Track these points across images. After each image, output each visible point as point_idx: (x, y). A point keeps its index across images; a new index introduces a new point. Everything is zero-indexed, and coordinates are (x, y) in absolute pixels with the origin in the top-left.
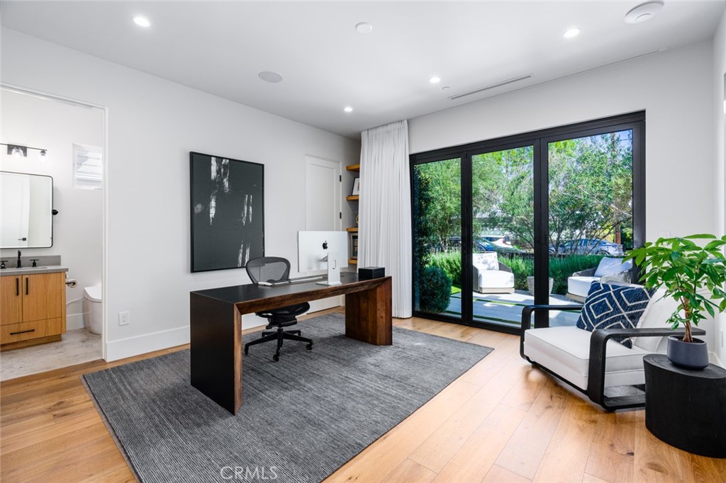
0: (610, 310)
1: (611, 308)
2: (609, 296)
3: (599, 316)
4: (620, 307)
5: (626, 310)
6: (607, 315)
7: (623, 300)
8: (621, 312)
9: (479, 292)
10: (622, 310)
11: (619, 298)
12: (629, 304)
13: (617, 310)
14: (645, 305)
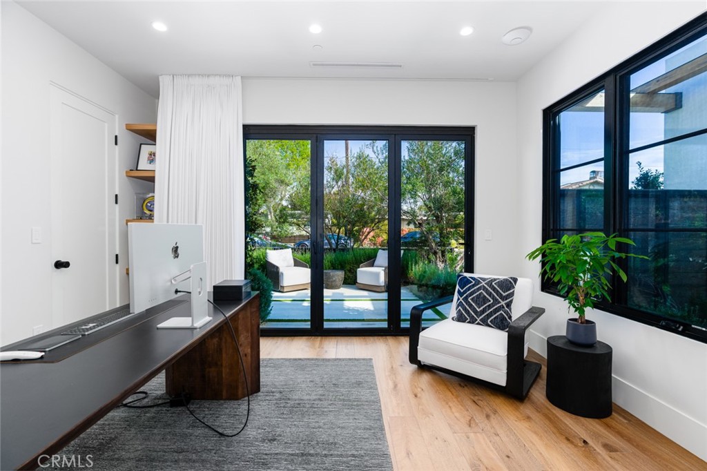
0: (490, 301)
1: (490, 299)
2: (484, 289)
3: (481, 308)
4: (498, 298)
5: (503, 300)
6: (489, 307)
7: (498, 291)
8: (499, 302)
9: (280, 292)
10: (500, 300)
11: (494, 289)
12: (504, 294)
13: (496, 301)
14: (512, 294)
